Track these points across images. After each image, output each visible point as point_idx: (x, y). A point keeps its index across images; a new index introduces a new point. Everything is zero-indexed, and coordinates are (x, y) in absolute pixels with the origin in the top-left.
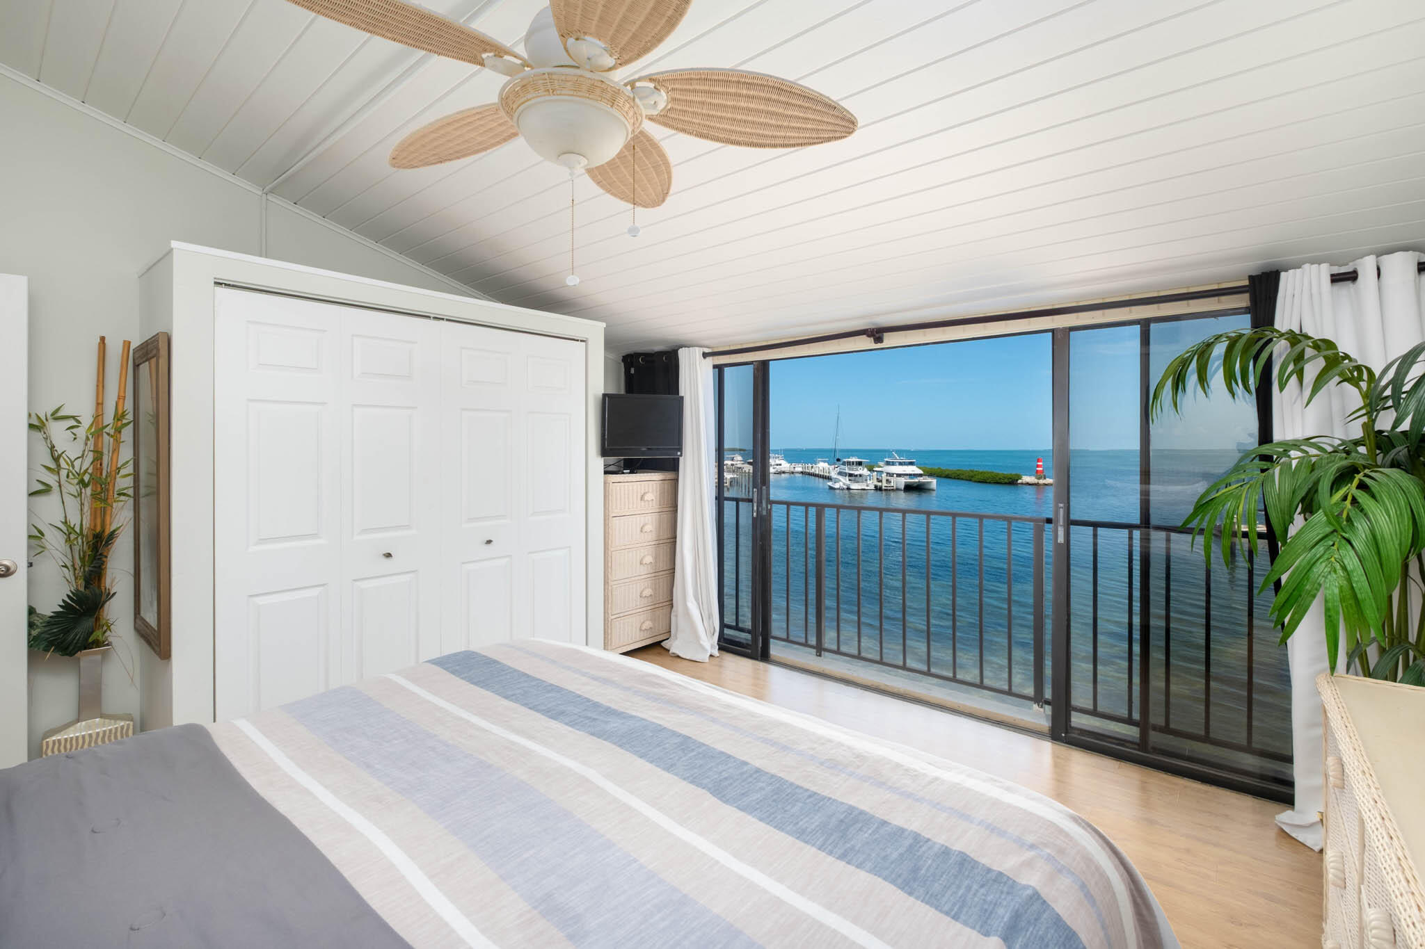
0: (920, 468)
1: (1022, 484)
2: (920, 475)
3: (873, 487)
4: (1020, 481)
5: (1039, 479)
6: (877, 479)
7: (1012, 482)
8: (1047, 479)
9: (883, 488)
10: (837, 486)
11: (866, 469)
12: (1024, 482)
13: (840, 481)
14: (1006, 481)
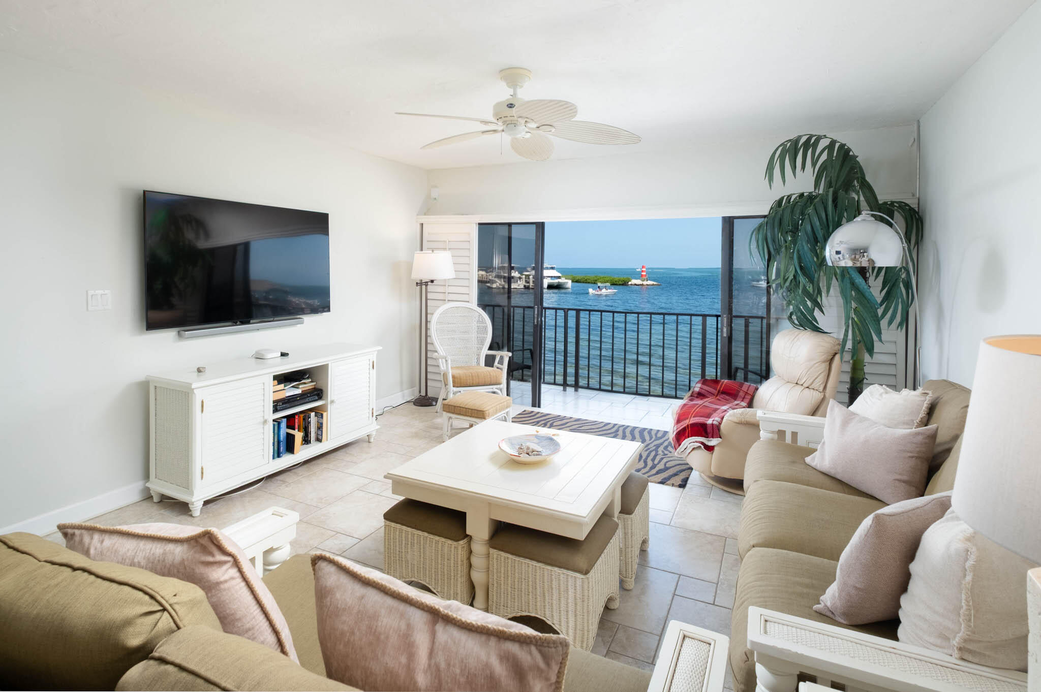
0: (559, 272)
1: (631, 285)
2: (559, 277)
3: (522, 287)
4: (630, 283)
5: (643, 281)
6: (526, 281)
7: (625, 284)
8: (649, 281)
9: (531, 287)
10: (494, 286)
11: (517, 273)
12: (633, 284)
13: (497, 282)
14: (620, 283)
